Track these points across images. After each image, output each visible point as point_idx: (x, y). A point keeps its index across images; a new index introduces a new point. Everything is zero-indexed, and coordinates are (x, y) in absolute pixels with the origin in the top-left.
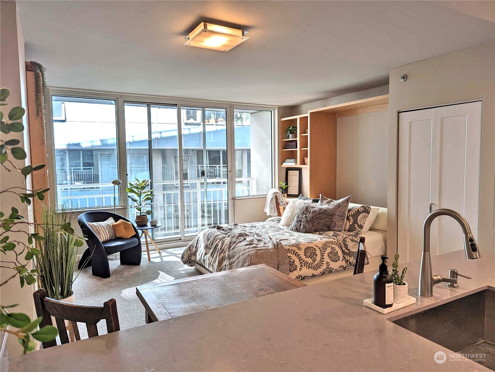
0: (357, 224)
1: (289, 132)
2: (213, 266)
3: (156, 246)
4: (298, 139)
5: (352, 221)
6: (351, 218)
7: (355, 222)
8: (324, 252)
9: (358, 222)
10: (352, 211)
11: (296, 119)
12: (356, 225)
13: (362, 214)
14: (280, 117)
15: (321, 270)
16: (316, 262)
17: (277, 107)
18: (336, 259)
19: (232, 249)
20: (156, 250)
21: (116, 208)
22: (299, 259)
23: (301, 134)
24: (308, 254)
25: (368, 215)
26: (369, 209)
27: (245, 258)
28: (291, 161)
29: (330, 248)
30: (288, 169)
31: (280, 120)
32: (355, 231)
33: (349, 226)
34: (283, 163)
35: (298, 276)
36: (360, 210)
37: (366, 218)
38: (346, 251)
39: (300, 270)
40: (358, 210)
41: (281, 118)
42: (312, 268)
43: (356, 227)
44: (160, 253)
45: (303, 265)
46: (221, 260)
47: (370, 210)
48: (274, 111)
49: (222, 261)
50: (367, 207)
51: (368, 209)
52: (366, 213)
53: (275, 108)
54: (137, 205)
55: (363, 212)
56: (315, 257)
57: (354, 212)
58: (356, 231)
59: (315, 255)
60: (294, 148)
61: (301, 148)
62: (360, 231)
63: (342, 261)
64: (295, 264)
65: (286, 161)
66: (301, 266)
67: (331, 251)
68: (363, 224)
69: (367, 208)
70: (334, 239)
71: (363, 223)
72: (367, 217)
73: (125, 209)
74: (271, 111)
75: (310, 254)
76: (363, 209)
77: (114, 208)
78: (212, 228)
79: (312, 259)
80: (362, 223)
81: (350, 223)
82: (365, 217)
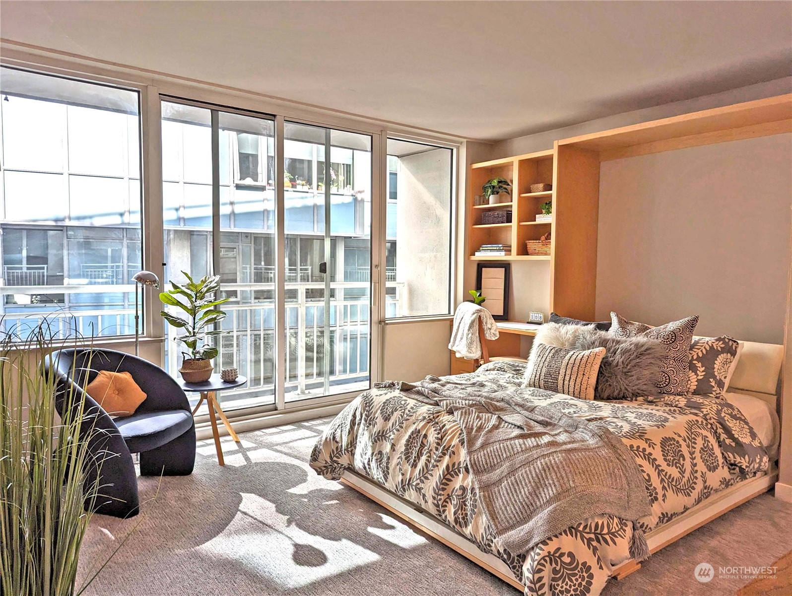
0: (714, 377)
1: (490, 191)
2: (420, 489)
3: (230, 426)
4: (515, 204)
5: (703, 372)
6: (699, 365)
7: (709, 373)
8: (693, 450)
9: (716, 374)
10: (698, 349)
11: (511, 164)
12: (711, 380)
13: (722, 355)
14: (470, 161)
15: (695, 494)
16: (687, 475)
17: (465, 140)
18: (713, 463)
19: (483, 446)
20: (229, 435)
21: (140, 339)
22: (657, 470)
23: (520, 193)
24: (669, 457)
25: (732, 357)
26: (735, 344)
27: (537, 475)
28: (495, 248)
29: (701, 438)
30: (482, 265)
31: (471, 167)
32: (712, 393)
33: (696, 383)
34: (476, 253)
35: (662, 516)
36: (716, 348)
37: (728, 365)
38: (728, 441)
39: (664, 500)
40: (712, 347)
41: (471, 164)
42: (683, 491)
43: (713, 384)
44: (238, 442)
45: (666, 485)
46: (446, 473)
47: (736, 347)
48: (458, 148)
49: (448, 477)
50: (729, 340)
51: (733, 344)
52: (729, 354)
53: (461, 143)
54: (188, 334)
55: (723, 351)
56: (682, 462)
57: (702, 351)
58: (714, 393)
59: (681, 459)
60: (502, 223)
61: (519, 221)
62: (720, 393)
63: (723, 467)
64: (653, 486)
65: (481, 249)
66: (664, 488)
67: (703, 444)
68: (723, 379)
69: (731, 343)
70: (696, 414)
71: (724, 376)
72: (731, 362)
73: (158, 343)
74: (452, 150)
75: (672, 456)
76: (723, 346)
77: (134, 340)
78: (385, 387)
79: (679, 470)
80: (721, 375)
81: (698, 375)
82: (726, 363)
